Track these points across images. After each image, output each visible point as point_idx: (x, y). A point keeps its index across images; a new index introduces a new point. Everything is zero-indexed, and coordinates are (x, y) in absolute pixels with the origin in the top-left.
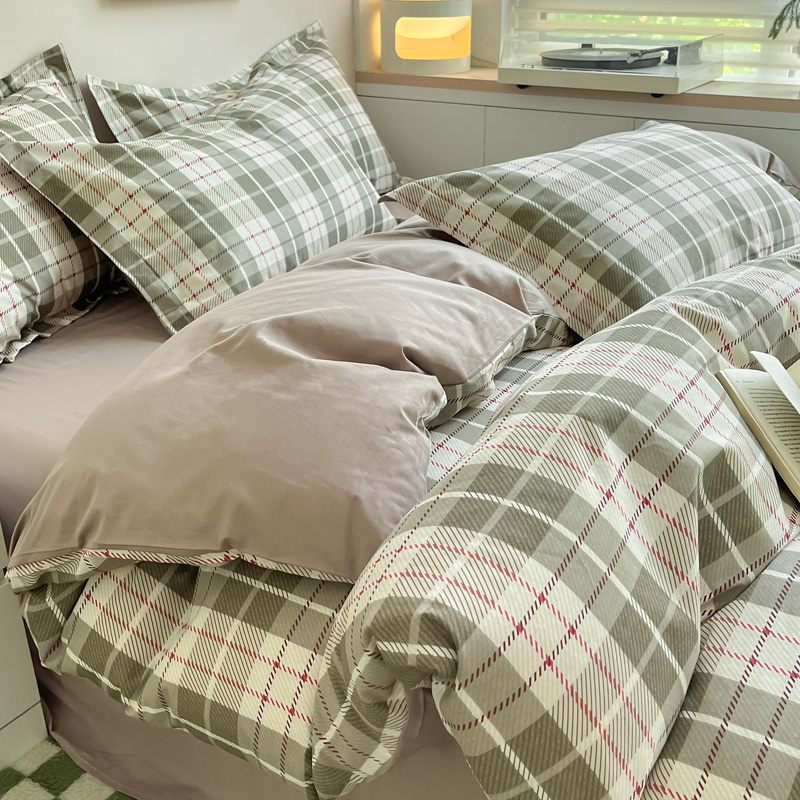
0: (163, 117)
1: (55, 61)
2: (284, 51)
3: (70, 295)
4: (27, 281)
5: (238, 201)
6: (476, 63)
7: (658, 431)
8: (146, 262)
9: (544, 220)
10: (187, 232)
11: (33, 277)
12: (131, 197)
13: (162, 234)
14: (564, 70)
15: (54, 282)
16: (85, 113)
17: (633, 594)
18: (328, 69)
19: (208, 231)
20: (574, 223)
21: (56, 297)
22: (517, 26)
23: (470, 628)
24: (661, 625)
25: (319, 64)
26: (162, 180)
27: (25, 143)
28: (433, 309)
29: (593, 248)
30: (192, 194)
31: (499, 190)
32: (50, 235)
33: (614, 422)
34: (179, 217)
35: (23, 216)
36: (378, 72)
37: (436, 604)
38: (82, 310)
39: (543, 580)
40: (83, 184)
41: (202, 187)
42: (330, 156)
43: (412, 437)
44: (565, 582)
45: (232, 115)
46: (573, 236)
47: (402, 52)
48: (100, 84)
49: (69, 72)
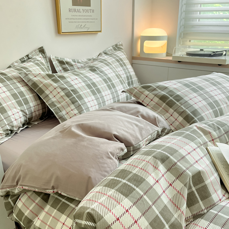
0: (71, 67)
1: (42, 51)
2: (110, 50)
3: (38, 116)
4: (25, 111)
5: (86, 91)
6: (168, 54)
7: (178, 163)
8: (58, 107)
9: (169, 100)
10: (70, 99)
11: (26, 110)
12: (55, 89)
13: (62, 100)
14: (191, 57)
15: (33, 112)
16: (49, 66)
17: (160, 213)
18: (122, 55)
19: (76, 99)
20: (178, 101)
21: (33, 116)
22: (181, 44)
23: (101, 218)
24: (169, 223)
25: (120, 54)
26: (64, 84)
27: (27, 73)
28: (126, 123)
29: (183, 108)
30: (72, 89)
31: (157, 90)
32: (33, 99)
33: (164, 160)
34: (68, 95)
35: (25, 93)
36: (139, 57)
37: (93, 210)
38: (42, 120)
39: (129, 205)
40: (42, 85)
41: (76, 87)
42: (117, 80)
43: (111, 161)
44: (136, 207)
45: (89, 67)
46: (177, 105)
47: (146, 51)
48: (54, 57)
49: (45, 54)
